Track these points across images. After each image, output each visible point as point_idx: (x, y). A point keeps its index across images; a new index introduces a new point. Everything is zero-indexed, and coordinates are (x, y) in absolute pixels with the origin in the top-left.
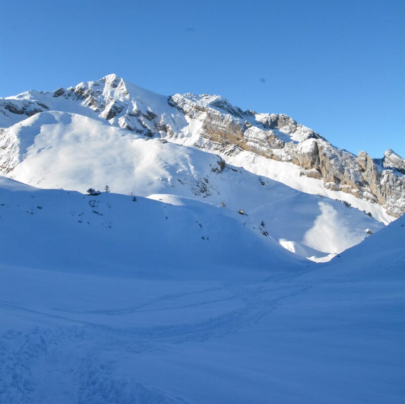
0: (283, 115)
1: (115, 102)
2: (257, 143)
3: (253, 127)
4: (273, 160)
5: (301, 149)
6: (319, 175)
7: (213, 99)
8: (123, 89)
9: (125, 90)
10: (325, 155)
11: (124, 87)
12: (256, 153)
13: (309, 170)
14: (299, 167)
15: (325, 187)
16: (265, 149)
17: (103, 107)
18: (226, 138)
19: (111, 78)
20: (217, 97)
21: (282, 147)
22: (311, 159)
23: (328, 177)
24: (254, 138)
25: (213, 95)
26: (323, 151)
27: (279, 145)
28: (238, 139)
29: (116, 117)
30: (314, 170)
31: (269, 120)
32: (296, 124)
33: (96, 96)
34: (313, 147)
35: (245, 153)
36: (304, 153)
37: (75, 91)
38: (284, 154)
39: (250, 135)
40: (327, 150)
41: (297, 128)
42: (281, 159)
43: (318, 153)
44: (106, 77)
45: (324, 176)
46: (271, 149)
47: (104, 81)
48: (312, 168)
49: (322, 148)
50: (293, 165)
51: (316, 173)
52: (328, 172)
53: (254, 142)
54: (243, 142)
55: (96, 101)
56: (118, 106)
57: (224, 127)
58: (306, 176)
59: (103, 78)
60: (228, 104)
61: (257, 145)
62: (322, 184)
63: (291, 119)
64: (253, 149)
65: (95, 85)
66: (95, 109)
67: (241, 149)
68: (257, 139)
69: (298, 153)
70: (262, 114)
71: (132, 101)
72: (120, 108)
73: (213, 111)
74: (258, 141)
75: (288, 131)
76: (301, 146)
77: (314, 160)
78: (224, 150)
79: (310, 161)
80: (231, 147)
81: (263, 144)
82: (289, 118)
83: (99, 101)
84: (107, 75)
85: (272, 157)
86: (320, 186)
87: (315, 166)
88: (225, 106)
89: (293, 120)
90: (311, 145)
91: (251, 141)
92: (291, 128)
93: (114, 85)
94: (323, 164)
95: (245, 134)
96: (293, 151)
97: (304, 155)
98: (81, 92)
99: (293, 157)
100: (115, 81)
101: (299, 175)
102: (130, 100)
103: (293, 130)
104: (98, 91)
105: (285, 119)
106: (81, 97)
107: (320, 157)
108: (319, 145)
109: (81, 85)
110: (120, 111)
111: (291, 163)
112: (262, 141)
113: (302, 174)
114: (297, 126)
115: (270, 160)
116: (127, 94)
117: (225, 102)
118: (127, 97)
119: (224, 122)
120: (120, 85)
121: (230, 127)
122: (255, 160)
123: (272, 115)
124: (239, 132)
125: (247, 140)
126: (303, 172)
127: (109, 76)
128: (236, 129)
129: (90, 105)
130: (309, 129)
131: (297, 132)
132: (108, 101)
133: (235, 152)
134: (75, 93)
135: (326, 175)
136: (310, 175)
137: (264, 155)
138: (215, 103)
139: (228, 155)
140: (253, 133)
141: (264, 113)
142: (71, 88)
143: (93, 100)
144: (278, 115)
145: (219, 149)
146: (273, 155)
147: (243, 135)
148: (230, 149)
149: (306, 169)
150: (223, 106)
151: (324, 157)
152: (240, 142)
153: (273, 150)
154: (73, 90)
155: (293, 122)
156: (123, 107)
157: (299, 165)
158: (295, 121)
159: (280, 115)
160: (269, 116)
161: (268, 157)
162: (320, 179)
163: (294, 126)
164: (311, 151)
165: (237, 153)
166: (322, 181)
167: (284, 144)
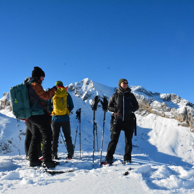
0: (173, 94)
1: (87, 92)
2: (157, 109)
3: (155, 101)
4: (165, 118)
5: (179, 111)
6: (187, 125)
7: (137, 88)
8: (92, 85)
9: (93, 86)
10: (190, 114)
11: (92, 84)
12: (156, 114)
13: (183, 123)
14: (178, 121)
15: (191, 131)
16: (161, 112)
17: (82, 95)
18: (142, 107)
19: (86, 80)
20: (139, 86)
21: (170, 111)
22: (183, 117)
23: (192, 126)
24: (156, 107)
25: (137, 86)
26: (189, 112)
27: (168, 110)
28: (148, 108)
29: (88, 99)
30: (185, 122)
31: (166, 97)
32: (180, 98)
33: (79, 90)
34: (184, 110)
35: (151, 115)
36: (180, 114)
37: (69, 88)
38: (170, 114)
39: (154, 105)
40: (191, 112)
41: (181, 101)
42: (169, 117)
43: (187, 113)
44: (84, 80)
45: (190, 125)
46: (164, 112)
47: (83, 82)
48: (184, 121)
49: (189, 111)
50: (175, 120)
51: (186, 124)
52: (192, 123)
53: (155, 109)
54: (150, 109)
55: (78, 92)
56: (89, 94)
57: (140, 102)
58: (181, 126)
59: (82, 81)
60: (145, 90)
61: (157, 110)
62: (189, 129)
63: (177, 96)
64: (155, 112)
65: (78, 84)
66: (78, 96)
67: (149, 113)
68: (157, 107)
69: (177, 113)
70: (163, 94)
71: (96, 91)
72: (90, 95)
73: (135, 94)
74: (158, 108)
75: (176, 102)
76: (179, 110)
77: (185, 117)
78: (141, 114)
79: (183, 118)
80: (144, 112)
81: (160, 109)
82: (176, 95)
83: (80, 92)
84: (84, 79)
85: (164, 116)
86: (188, 131)
87: (186, 120)
88: (144, 91)
89: (179, 96)
90: (184, 109)
91: (154, 108)
92: (177, 101)
93: (88, 84)
94: (190, 119)
95: (151, 105)
96: (175, 113)
97: (179, 115)
98: (71, 88)
99: (175, 116)
100: (88, 81)
101: (178, 125)
102: (95, 90)
103: (179, 101)
104: (79, 87)
105: (174, 96)
106: (72, 90)
107: (188, 116)
108: (188, 109)
109: (71, 84)
110: (90, 96)
111: (174, 119)
112: (159, 108)
113: (179, 125)
114: (180, 100)
115: (163, 118)
116: (94, 87)
117: (143, 89)
118: (94, 89)
119: (140, 99)
120: (90, 83)
121: (143, 101)
122: (156, 118)
123: (168, 94)
124: (148, 104)
125: (152, 108)
126: (179, 124)
127: (85, 79)
128: (146, 102)
129: (76, 94)
130: (187, 101)
131: (180, 102)
132: (84, 91)
133: (146, 115)
134: (69, 89)
135: (191, 125)
136: (183, 125)
137: (160, 115)
138: (138, 90)
139: (143, 116)
140: (155, 104)
141: (164, 94)
142: (67, 86)
143: (77, 92)
144: (171, 94)
145: (138, 113)
146: (165, 115)
147: (150, 105)
148: (143, 113)
149: (181, 122)
150: (142, 91)
151: (190, 115)
152: (149, 109)
153: (165, 112)
154: (67, 87)
155: (178, 97)
156: (91, 94)
157: (178, 120)
158: (179, 97)
159: (172, 94)
160: (166, 95)
161: (162, 116)
162: (188, 127)
163: (179, 99)
164: (183, 112)
165: (147, 115)
166: (189, 128)
167: (170, 109)
